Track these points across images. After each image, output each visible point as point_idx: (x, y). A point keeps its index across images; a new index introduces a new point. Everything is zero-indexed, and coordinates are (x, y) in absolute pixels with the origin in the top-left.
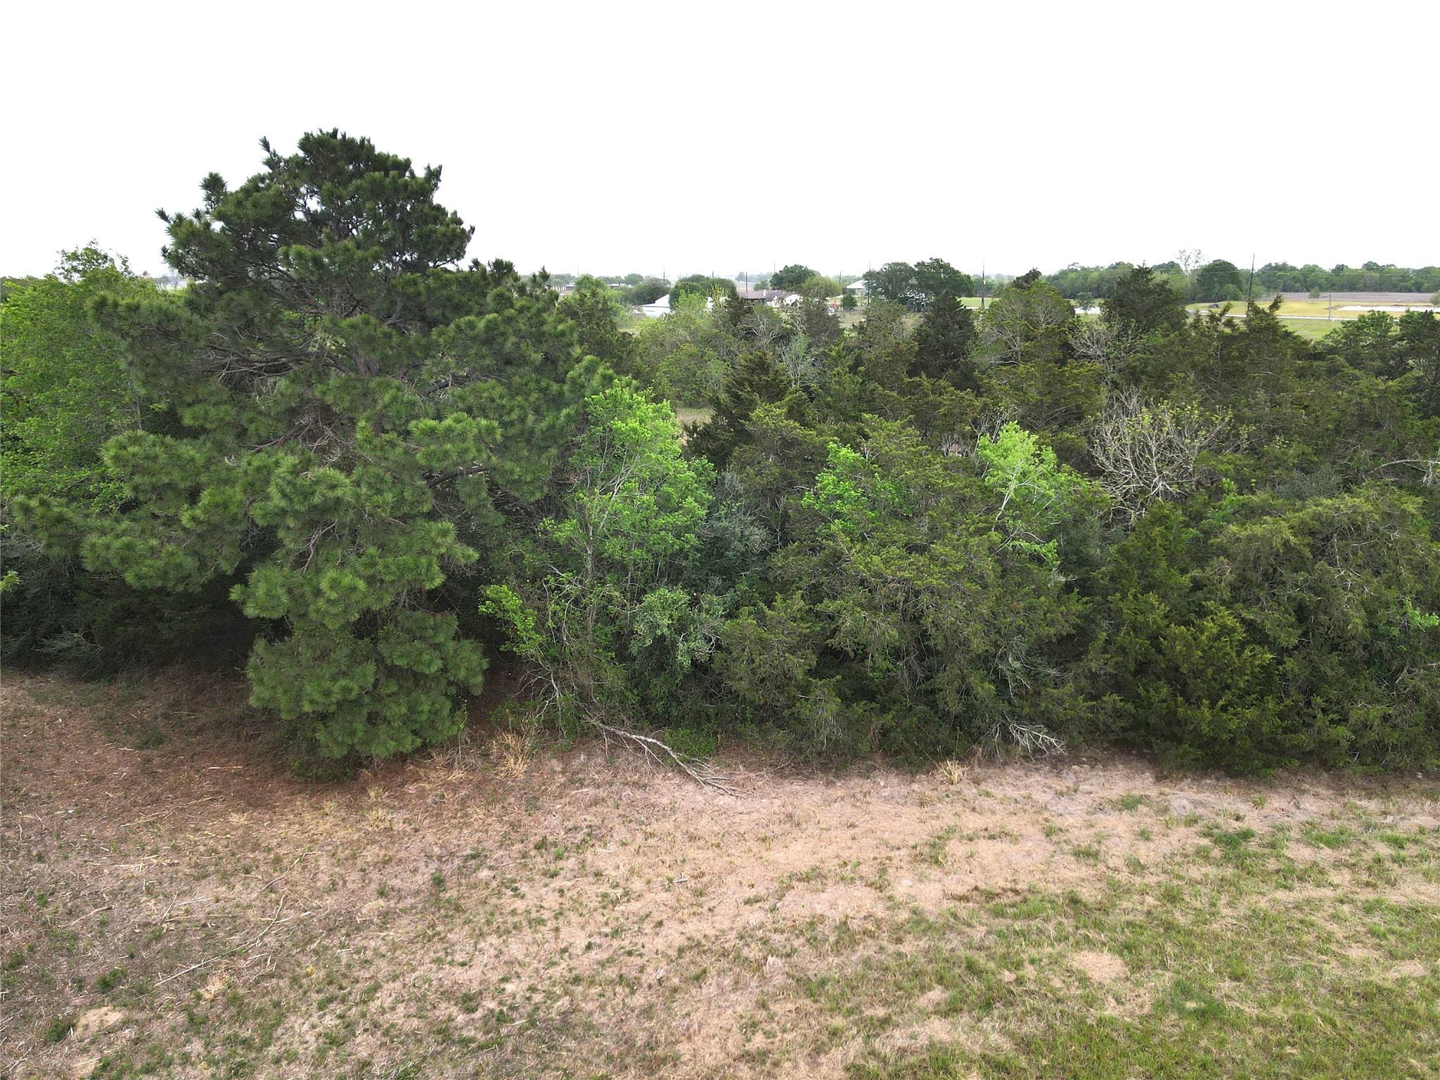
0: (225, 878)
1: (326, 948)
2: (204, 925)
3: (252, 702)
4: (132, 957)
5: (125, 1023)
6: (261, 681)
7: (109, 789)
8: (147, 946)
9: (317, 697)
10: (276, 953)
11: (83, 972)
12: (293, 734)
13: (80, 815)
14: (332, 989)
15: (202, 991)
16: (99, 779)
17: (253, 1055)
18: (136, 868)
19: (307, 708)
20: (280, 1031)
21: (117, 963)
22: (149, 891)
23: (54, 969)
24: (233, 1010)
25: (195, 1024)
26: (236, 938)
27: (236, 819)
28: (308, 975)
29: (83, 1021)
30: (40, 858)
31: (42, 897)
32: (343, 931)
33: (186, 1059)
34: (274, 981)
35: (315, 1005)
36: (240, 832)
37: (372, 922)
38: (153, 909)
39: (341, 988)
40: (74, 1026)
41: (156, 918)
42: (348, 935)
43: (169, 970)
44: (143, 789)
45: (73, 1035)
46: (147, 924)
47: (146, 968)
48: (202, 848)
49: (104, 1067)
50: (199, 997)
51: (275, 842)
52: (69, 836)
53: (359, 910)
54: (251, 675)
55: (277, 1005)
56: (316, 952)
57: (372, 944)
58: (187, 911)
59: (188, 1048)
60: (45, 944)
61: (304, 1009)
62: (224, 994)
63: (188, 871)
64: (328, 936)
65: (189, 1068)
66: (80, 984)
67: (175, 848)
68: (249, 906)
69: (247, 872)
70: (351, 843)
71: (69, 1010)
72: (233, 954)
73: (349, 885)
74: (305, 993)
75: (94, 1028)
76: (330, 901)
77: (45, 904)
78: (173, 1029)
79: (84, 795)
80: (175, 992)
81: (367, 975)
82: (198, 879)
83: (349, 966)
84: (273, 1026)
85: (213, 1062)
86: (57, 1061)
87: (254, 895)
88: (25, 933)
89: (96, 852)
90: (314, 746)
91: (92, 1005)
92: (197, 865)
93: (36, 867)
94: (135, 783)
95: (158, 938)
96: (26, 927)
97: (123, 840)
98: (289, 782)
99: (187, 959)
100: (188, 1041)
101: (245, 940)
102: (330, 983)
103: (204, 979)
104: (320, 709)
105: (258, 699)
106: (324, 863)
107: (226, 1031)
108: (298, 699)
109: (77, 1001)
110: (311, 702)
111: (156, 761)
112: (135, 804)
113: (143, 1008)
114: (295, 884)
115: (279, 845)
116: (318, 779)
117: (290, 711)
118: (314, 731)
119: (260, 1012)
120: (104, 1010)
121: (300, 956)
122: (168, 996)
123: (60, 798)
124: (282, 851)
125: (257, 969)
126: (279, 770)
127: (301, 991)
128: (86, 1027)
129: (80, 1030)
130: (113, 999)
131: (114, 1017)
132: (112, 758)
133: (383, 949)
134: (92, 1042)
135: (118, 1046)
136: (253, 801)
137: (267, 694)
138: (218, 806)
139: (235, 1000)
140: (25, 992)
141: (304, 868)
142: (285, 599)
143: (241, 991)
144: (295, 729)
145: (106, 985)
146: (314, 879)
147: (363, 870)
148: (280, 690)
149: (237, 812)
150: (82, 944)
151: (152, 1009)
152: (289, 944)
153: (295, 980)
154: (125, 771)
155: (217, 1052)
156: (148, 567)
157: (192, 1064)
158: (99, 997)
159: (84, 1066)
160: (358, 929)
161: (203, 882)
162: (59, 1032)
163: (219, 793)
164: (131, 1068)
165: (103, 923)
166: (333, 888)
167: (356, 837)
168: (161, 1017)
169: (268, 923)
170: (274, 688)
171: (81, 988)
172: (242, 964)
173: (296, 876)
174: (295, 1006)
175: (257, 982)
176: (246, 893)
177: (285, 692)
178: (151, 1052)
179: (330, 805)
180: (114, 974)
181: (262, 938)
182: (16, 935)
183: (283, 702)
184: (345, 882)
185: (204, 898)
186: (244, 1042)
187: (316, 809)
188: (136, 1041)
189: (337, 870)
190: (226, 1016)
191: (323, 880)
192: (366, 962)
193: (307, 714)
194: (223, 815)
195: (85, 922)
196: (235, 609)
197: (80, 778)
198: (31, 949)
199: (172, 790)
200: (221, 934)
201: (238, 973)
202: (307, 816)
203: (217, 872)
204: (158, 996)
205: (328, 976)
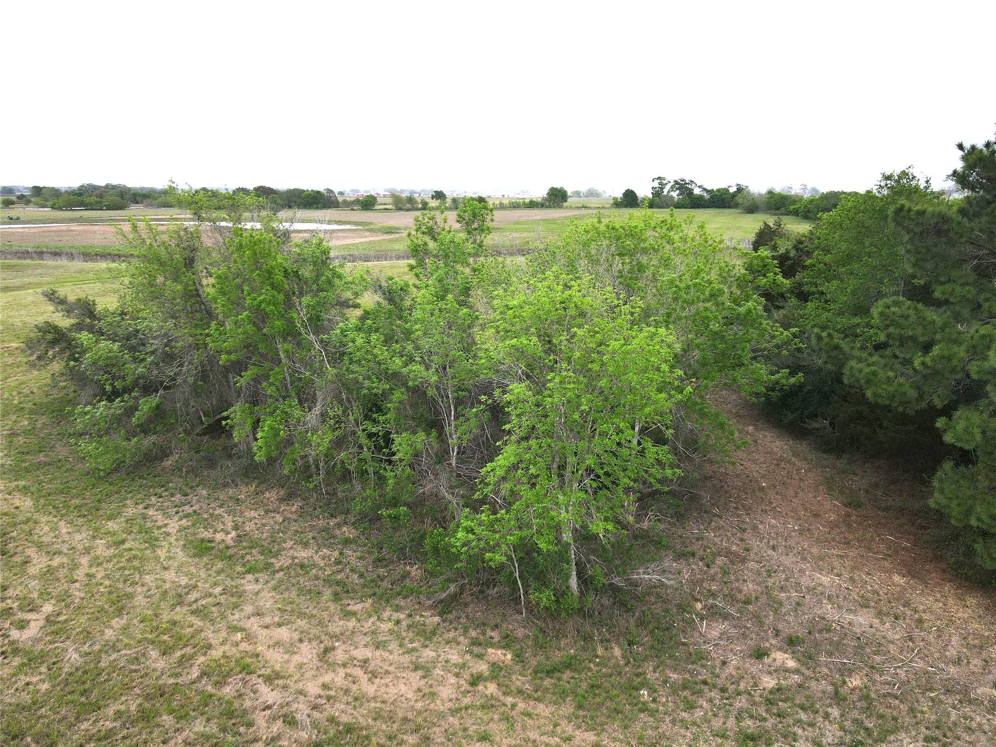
0: (880, 614)
1: (942, 702)
2: (859, 638)
3: (932, 503)
4: (810, 633)
5: (797, 671)
6: (942, 491)
7: (820, 523)
8: (820, 632)
9: (984, 517)
10: (903, 683)
11: (780, 627)
12: (956, 537)
13: (801, 532)
14: (938, 733)
15: (847, 680)
16: (816, 516)
17: (871, 742)
18: (825, 580)
19: (974, 522)
20: (892, 738)
21: (801, 633)
22: (829, 598)
23: (766, 616)
24: (864, 704)
25: (838, 698)
26: (878, 658)
27: (897, 578)
28: (922, 712)
29: (773, 655)
30: (774, 548)
31: (769, 571)
32: (958, 697)
33: (827, 716)
34: (897, 702)
35: (922, 736)
36: (898, 589)
37: (982, 702)
38: (828, 610)
39: (945, 736)
40: (768, 655)
41: (829, 617)
42: (961, 702)
43: (831, 655)
44: (841, 532)
45: (766, 660)
46: (823, 618)
47: (816, 645)
48: (869, 588)
49: (779, 690)
50: (844, 682)
51: (921, 607)
52: (792, 542)
53: (975, 689)
54: (936, 484)
55: (895, 719)
56: (932, 700)
57: (978, 719)
58: (850, 623)
59: (829, 710)
60: (764, 599)
61: (913, 733)
62: (861, 690)
63: (856, 598)
64: (945, 694)
65: (827, 723)
66: (777, 633)
67: (852, 579)
68: (892, 642)
69: (896, 618)
70: (982, 636)
71: (767, 645)
72: (873, 667)
73: (971, 667)
74: (917, 723)
75: (778, 663)
76: (953, 670)
77: (770, 576)
78: (824, 692)
79: (806, 522)
80: (831, 670)
81: (967, 738)
82: (862, 606)
83: (955, 724)
84: (888, 731)
85: (842, 728)
86: (753, 669)
87: (897, 637)
88: (755, 587)
89: (804, 559)
90: (970, 552)
91: (780, 649)
92: (863, 597)
93: (770, 552)
94: (837, 526)
95: (829, 631)
96: (757, 584)
97: (821, 558)
98: (943, 571)
99: (843, 653)
100: (830, 705)
101: (884, 663)
102: (938, 728)
103: (850, 672)
104: (984, 527)
105: (936, 502)
106: (955, 640)
107: (855, 714)
108: (968, 513)
109: (773, 642)
110: (979, 519)
111: (854, 518)
112: (834, 539)
113: (808, 669)
114: (929, 644)
115: (924, 611)
116: (967, 578)
117: (959, 520)
118: (974, 541)
119: (881, 716)
120: (786, 656)
121: (920, 696)
122: (826, 670)
123: (792, 517)
124: (925, 616)
125: (887, 687)
126: (937, 558)
127: (914, 720)
128: (775, 660)
129: (771, 659)
130: (793, 653)
131: (791, 664)
132: (828, 505)
133: (986, 727)
134: (776, 671)
135: (790, 682)
136: (911, 572)
137: (944, 502)
138: (887, 564)
139: (867, 698)
140: (747, 621)
141: (939, 636)
142: (979, 437)
143: (873, 695)
144: (958, 535)
145: (792, 642)
146: (945, 648)
147: (985, 661)
148: (955, 502)
149: (899, 574)
150: (784, 610)
151: (814, 672)
152: (914, 683)
153: (912, 710)
154: (833, 517)
155: (848, 724)
156: (885, 390)
157: (830, 722)
158: (786, 647)
159: (768, 682)
160: (970, 702)
161: (865, 610)
162: (760, 654)
163: (890, 556)
164: (793, 700)
165: (798, 604)
166: (958, 662)
167: (986, 634)
168: (818, 681)
169: (902, 661)
170: (950, 499)
171: (777, 635)
172: (877, 677)
173: (931, 638)
174: (907, 728)
175: (885, 696)
176: (894, 633)
177: (959, 505)
178: (808, 698)
179: (971, 601)
180: (797, 637)
181: (895, 668)
182: (751, 586)
183: (955, 510)
184: (969, 663)
185: (862, 620)
186: (867, 729)
187: (960, 599)
188: (800, 686)
189: (965, 650)
190: (859, 704)
191: (952, 653)
192: (970, 729)
193: (971, 527)
194: (889, 572)
195: (789, 598)
196: (937, 435)
197: (806, 510)
198: (757, 598)
199: (859, 541)
200: (868, 650)
201: (874, 682)
202: (951, 601)
203: (876, 608)
204: (820, 666)
205: (937, 721)
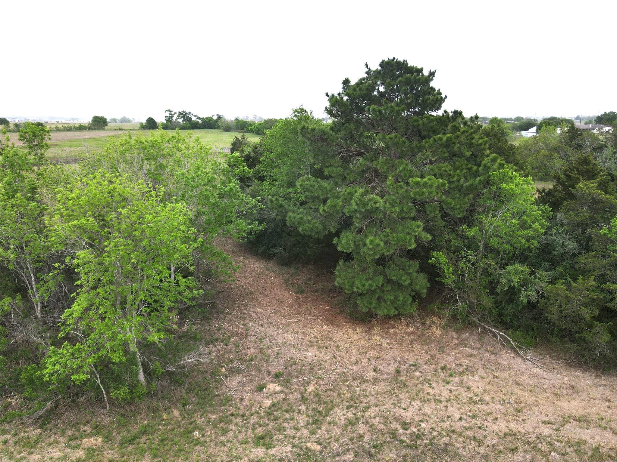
0: (319, 348)
1: (352, 386)
2: (310, 364)
3: (336, 283)
4: (286, 368)
5: (282, 392)
6: (340, 276)
7: (285, 306)
8: (291, 366)
9: (359, 286)
10: (333, 382)
11: (270, 369)
12: (349, 299)
13: (275, 313)
14: (352, 403)
15: (307, 388)
16: (282, 302)
17: (322, 418)
18: (290, 337)
19: (355, 290)
20: (332, 412)
21: (281, 369)
22: (294, 346)
23: (262, 366)
24: (317, 399)
25: (304, 400)
26: (320, 372)
27: (325, 327)
28: (344, 394)
29: (268, 387)
30: (262, 325)
31: (261, 339)
32: (359, 381)
33: (299, 412)
34: (332, 392)
35: (345, 407)
36: (326, 333)
37: (370, 380)
38: (295, 354)
39: (356, 403)
40: (265, 387)
41: (295, 357)
42: (360, 383)
43: (297, 377)
44: (296, 309)
45: (265, 391)
46: (292, 358)
47: (290, 374)
48: (312, 335)
49: (273, 405)
50: (306, 390)
51: (338, 339)
52: (271, 320)
53: (365, 375)
54: (337, 273)
55: (332, 402)
56: (348, 386)
57: (369, 389)
58: (305, 357)
59: (300, 408)
60: (260, 356)
61: (341, 406)
62: (314, 392)
63: (307, 342)
64: (353, 381)
65: (300, 415)
66: (269, 373)
67: (303, 333)
68: (326, 361)
69: (327, 348)
70: (366, 347)
71: (265, 382)
72: (319, 378)
73: (363, 363)
74: (342, 401)
75: (272, 390)
76: (355, 368)
77: (261, 342)
78: (296, 399)
79: (277, 306)
80: (298, 385)
81: (366, 401)
82: (310, 346)
83: (359, 395)
84: (330, 409)
85: (308, 416)
86: (258, 398)
87: (328, 358)
88: (254, 350)
89: (278, 328)
90: (356, 305)
91: (272, 382)
92: (310, 341)
93: (260, 328)
94: (293, 305)
95: (295, 364)
96: (255, 348)
97: (287, 326)
98: (345, 318)
99: (303, 375)
100: (300, 405)
101: (323, 374)
102: (352, 400)
103: (308, 383)
104: (360, 291)
105: (338, 283)
106: (354, 352)
107: (313, 406)
108: (352, 285)
109: (267, 379)
110: (357, 288)
111: (301, 299)
112: (292, 313)
113: (287, 388)
114: (343, 358)
115: (339, 341)
116: (356, 319)
117: (349, 290)
118: (357, 299)
119: (325, 403)
120: (275, 385)
121: (342, 386)
122: (296, 387)
123: (270, 306)
124: (340, 344)
125: (326, 386)
126: (342, 312)
127: (341, 399)
128: (269, 389)
129: (267, 389)
130: (278, 382)
131: (278, 388)
132: (287, 295)
133: (373, 393)
134: (270, 395)
135: (278, 399)
136: (332, 322)
137: (341, 282)
138: (319, 321)
139: (317, 395)
140: (252, 371)
141: (347, 352)
142: (352, 245)
143: (320, 393)
144: (350, 297)
145: (277, 376)
146: (350, 357)
147: (369, 359)
148: (346, 281)
149: (326, 325)
150: (271, 359)
151: (290, 389)
152: (338, 380)
153: (339, 394)
154: (291, 301)
155: (310, 413)
156: (307, 226)
157: (301, 414)
158: (274, 380)
159: (267, 403)
160: (364, 382)
161: (312, 348)
162: (261, 388)
163: (321, 316)
164: (281, 408)
165: (278, 354)
166: (357, 363)
167: (367, 345)
168: (293, 393)
169: (332, 370)
170: (344, 280)
171: (269, 375)
172: (321, 382)
173: (344, 354)
174: (338, 405)
175: (326, 391)
176: (326, 356)
177: (348, 282)
178: (288, 405)
179: (359, 330)
180: (280, 373)
181: (329, 375)
182: (252, 350)
183: (347, 285)
184: (361, 362)
185: (311, 354)
186: (319, 412)
187: (354, 330)
188: (284, 399)
189: (359, 356)
190: (314, 400)
191: (353, 359)
192: (366, 396)
193: (355, 292)
194: (320, 324)
195: (273, 352)
196: (334, 247)
197: (276, 300)
198: (256, 356)
199: (305, 311)
200: (315, 369)
201: (320, 385)
202: (350, 332)
203: (317, 345)
204: (292, 385)
205: (351, 396)
